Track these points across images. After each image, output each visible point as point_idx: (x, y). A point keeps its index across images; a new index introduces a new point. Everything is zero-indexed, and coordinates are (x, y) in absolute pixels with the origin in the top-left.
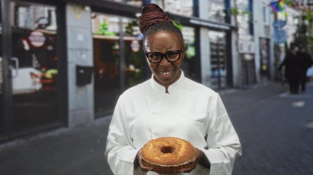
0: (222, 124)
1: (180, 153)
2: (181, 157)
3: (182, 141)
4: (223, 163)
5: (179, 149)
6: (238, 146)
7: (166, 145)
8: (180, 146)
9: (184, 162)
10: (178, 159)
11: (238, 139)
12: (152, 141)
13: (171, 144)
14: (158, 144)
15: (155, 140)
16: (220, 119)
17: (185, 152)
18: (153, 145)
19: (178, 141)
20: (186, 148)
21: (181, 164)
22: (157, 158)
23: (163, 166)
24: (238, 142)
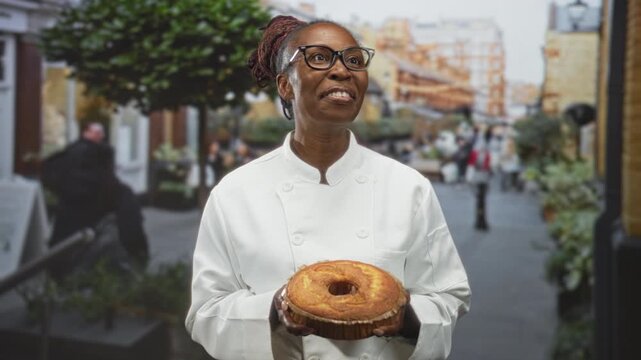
0: (437, 245)
1: (373, 295)
2: (376, 303)
3: (370, 269)
4: (441, 324)
5: (368, 286)
6: (466, 293)
7: (338, 277)
8: (369, 279)
9: (383, 313)
10: (370, 307)
11: (466, 278)
12: (306, 269)
13: (349, 274)
14: (319, 274)
15: (312, 266)
16: (434, 235)
17: (384, 291)
18: (309, 278)
19: (363, 268)
20: (383, 284)
21: (379, 319)
22: (323, 307)
23: (340, 322)
24: (466, 284)
